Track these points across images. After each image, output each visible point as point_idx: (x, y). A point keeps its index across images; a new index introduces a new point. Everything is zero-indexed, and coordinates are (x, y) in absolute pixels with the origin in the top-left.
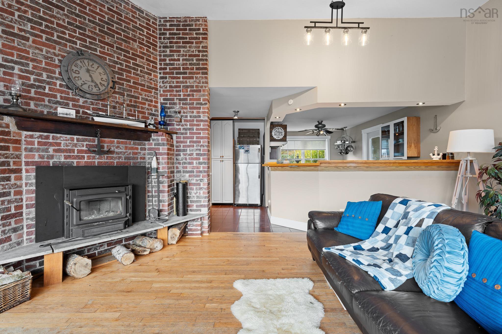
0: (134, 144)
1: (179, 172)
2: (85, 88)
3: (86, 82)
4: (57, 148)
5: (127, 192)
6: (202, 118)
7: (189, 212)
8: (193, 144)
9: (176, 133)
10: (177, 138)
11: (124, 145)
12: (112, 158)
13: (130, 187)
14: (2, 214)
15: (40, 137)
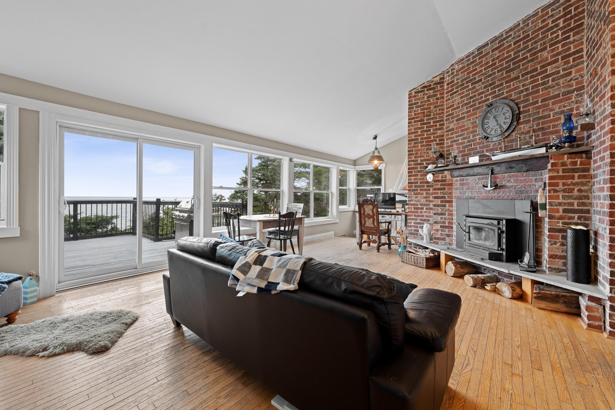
0: (527, 176)
2: (492, 133)
3: (493, 128)
4: (467, 186)
5: (500, 226)
6: (607, 112)
8: (601, 163)
9: (594, 147)
10: (594, 155)
11: (515, 178)
13: (504, 222)
14: (441, 225)
15: (460, 180)
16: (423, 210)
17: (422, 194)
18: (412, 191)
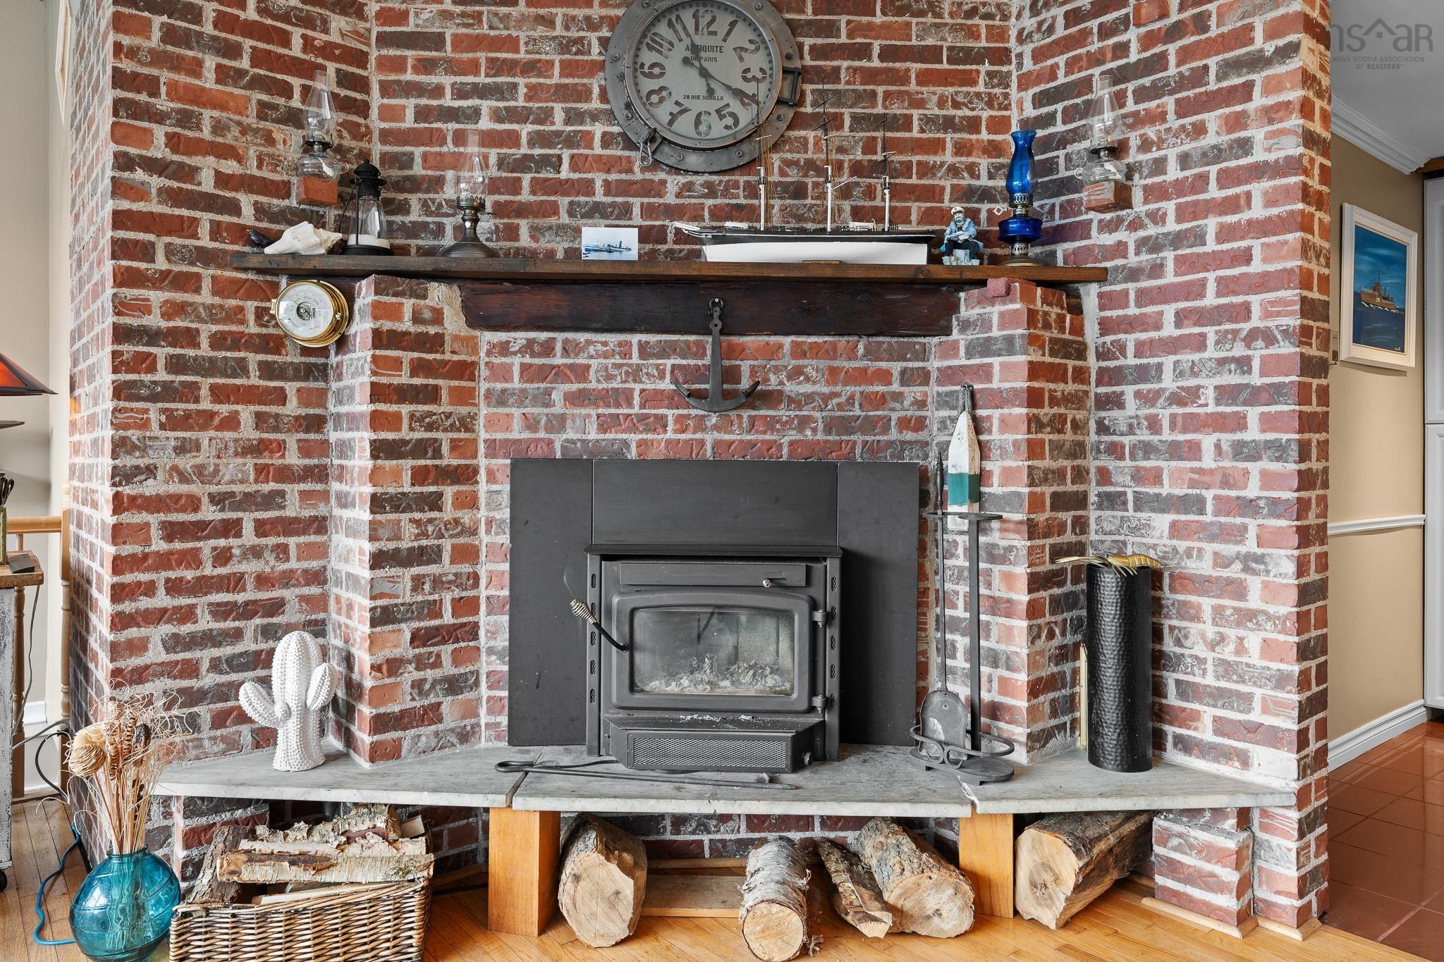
0: (871, 354)
1: (1112, 501)
2: (685, 126)
3: (686, 103)
4: (575, 387)
5: (816, 592)
6: (1259, 155)
7: (1172, 754)
8: (1197, 330)
9: (1101, 276)
10: (1106, 301)
11: (823, 364)
12: (770, 424)
13: (832, 567)
14: (416, 624)
15: (529, 347)
16: (239, 535)
17: (231, 422)
18: (153, 398)
